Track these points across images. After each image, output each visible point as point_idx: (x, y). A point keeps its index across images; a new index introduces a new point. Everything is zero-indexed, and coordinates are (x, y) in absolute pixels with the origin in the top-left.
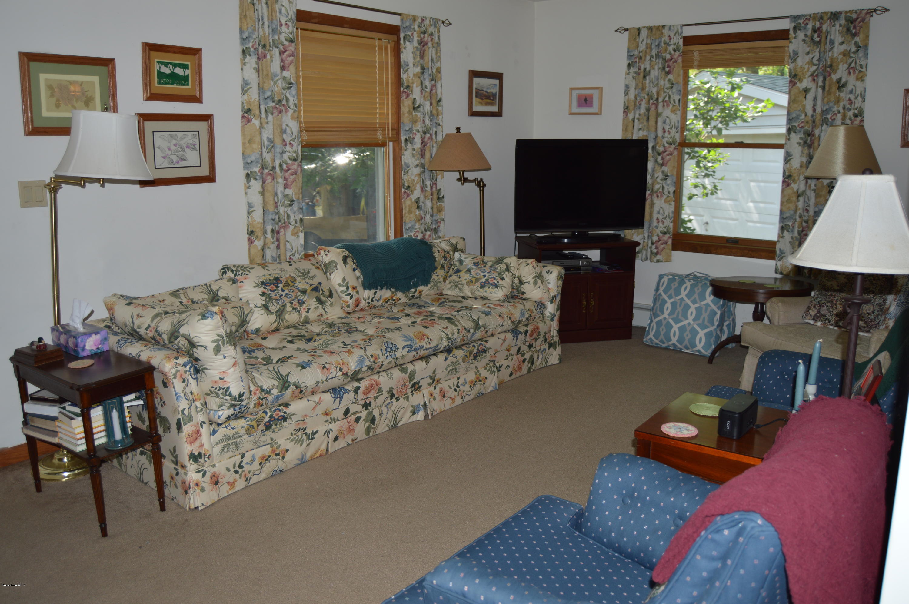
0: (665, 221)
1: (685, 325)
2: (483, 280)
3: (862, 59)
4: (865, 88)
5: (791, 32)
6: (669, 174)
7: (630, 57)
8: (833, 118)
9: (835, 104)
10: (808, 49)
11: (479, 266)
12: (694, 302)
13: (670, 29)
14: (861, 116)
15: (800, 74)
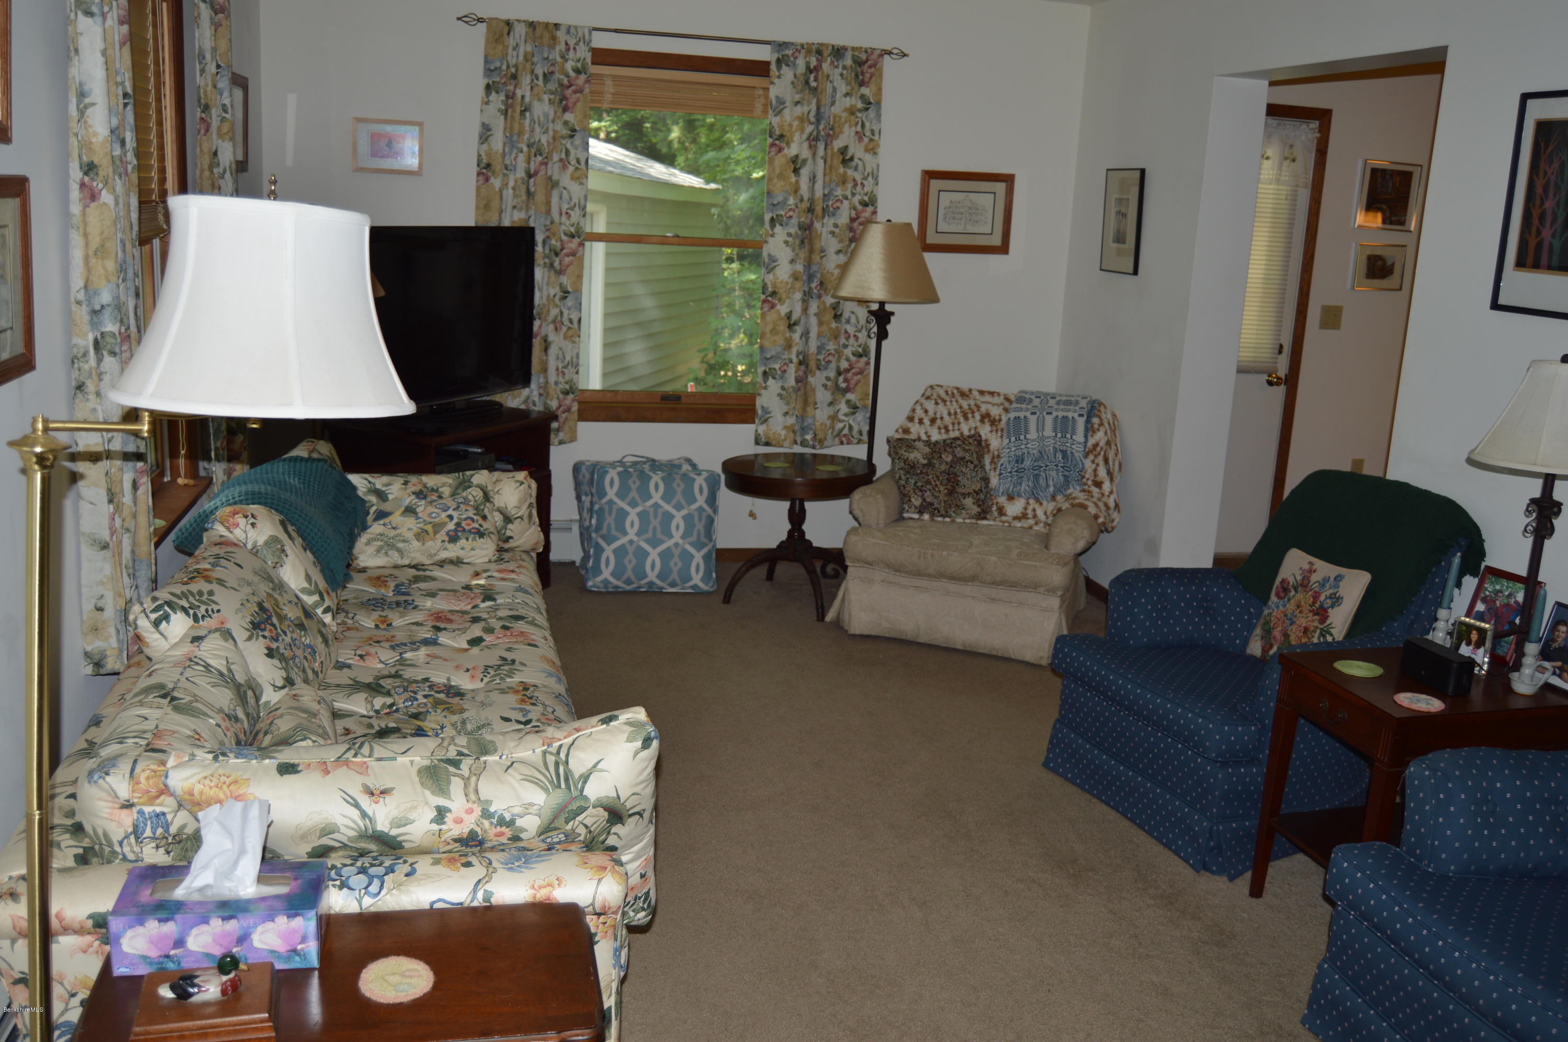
0: (566, 371)
1: (623, 545)
2: (451, 526)
3: (874, 121)
4: (878, 165)
5: (773, 67)
6: (570, 289)
7: (488, 71)
8: (835, 206)
9: (837, 185)
10: (797, 97)
11: (429, 499)
12: (633, 504)
13: (568, 32)
14: (872, 205)
15: (788, 134)
